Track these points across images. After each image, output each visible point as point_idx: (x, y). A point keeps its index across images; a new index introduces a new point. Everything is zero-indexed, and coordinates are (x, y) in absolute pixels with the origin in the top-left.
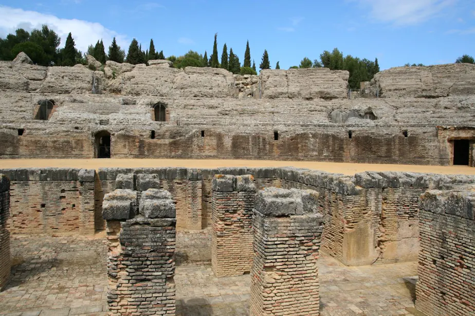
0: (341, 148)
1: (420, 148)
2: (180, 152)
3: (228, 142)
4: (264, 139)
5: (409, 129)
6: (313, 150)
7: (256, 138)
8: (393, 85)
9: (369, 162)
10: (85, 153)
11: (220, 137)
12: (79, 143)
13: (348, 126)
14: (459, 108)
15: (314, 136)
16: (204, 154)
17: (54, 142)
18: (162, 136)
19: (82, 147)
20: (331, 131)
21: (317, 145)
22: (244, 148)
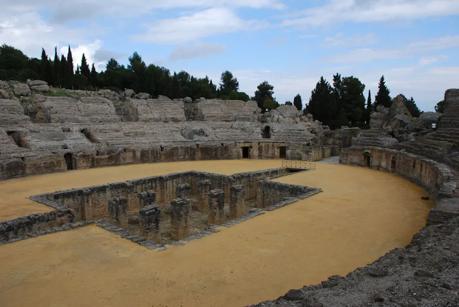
0: (194, 154)
1: (230, 152)
2: (113, 163)
3: (138, 154)
4: (157, 151)
5: (224, 142)
6: (181, 155)
7: (153, 151)
8: (209, 113)
9: (207, 160)
10: (62, 168)
11: (134, 152)
12: (59, 162)
13: (195, 141)
14: (242, 129)
15: (181, 148)
16: (126, 162)
17: (45, 163)
18: (103, 154)
19: (60, 165)
20: (189, 145)
21: (183, 153)
22: (147, 157)
